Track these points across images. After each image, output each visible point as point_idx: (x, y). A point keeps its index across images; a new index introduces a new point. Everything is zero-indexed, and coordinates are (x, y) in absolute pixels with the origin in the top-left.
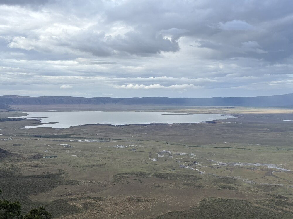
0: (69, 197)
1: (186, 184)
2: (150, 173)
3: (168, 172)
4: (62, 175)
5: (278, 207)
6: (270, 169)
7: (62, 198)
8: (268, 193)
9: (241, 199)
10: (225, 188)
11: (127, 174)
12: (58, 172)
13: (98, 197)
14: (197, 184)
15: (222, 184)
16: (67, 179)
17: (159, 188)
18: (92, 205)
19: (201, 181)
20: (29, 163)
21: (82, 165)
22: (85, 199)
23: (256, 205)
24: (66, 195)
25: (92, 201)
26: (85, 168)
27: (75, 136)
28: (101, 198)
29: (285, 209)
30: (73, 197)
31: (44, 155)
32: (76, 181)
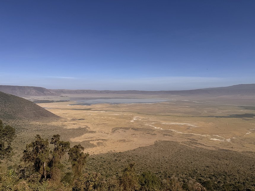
0: (90, 139)
1: (148, 133)
2: (130, 128)
3: (139, 127)
4: (87, 129)
5: (193, 145)
6: (189, 126)
7: (87, 140)
8: (188, 138)
9: (175, 141)
10: (167, 135)
11: (118, 128)
12: (85, 127)
13: (104, 139)
14: (153, 134)
15: (165, 133)
16: (89, 130)
17: (135, 135)
18: (101, 143)
19: (155, 132)
20: (71, 122)
21: (97, 124)
22: (98, 140)
23: (182, 144)
24: (89, 138)
25: (101, 141)
26: (98, 125)
27: (93, 109)
28: (106, 140)
29: (196, 146)
30: (92, 139)
31: (78, 119)
32: (94, 131)
